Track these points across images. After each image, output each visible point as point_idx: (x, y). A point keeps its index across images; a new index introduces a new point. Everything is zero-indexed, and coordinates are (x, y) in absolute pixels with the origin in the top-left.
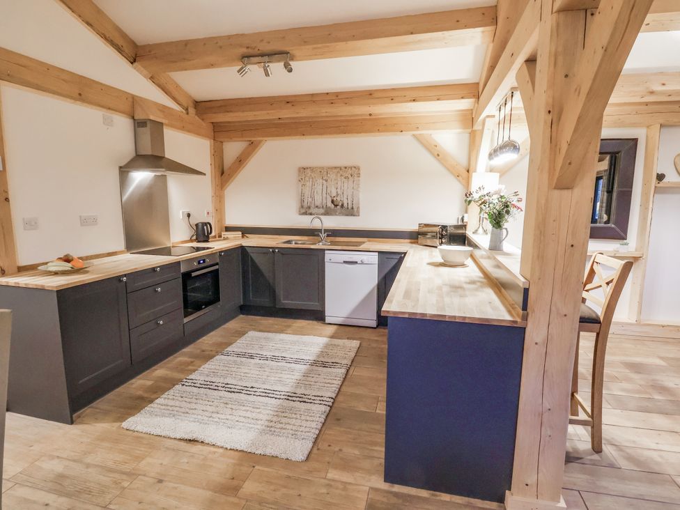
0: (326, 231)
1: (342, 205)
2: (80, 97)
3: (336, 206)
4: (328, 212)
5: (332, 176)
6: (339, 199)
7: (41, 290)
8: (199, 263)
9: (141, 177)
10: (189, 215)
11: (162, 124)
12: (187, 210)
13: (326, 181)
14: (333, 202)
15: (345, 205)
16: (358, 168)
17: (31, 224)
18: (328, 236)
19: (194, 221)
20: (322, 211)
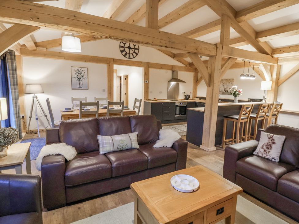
0: (221, 99)
1: (227, 91)
2: (162, 68)
3: (226, 91)
4: (223, 94)
5: (225, 82)
6: (227, 89)
7: (149, 102)
8: (181, 104)
9: (173, 84)
10: (184, 93)
11: (178, 71)
12: (184, 92)
13: (223, 83)
14: (225, 90)
15: (228, 91)
16: (233, 79)
17: (151, 92)
18: (222, 101)
19: (186, 94)
20: (221, 93)
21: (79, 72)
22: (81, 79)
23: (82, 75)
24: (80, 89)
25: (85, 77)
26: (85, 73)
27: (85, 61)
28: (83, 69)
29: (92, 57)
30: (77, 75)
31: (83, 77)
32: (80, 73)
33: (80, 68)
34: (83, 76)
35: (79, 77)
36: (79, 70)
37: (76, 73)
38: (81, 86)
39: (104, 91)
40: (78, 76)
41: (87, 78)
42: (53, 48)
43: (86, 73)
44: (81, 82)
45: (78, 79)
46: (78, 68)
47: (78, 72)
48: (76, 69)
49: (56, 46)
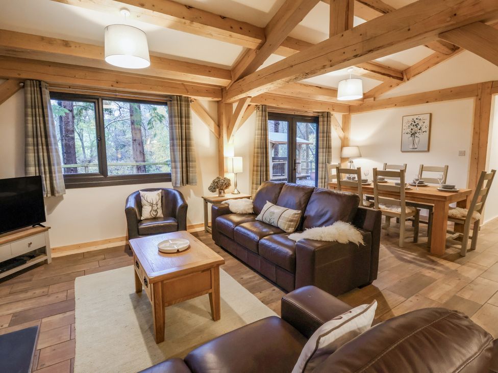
21: (415, 122)
22: (417, 135)
23: (419, 127)
24: (414, 150)
25: (424, 129)
26: (424, 123)
27: (427, 102)
28: (421, 117)
29: (440, 91)
30: (410, 129)
31: (420, 131)
32: (416, 125)
33: (417, 117)
34: (420, 129)
35: (413, 132)
36: (415, 119)
37: (409, 126)
38: (416, 147)
39: (462, 154)
40: (412, 129)
41: (428, 132)
42: (382, 95)
43: (427, 123)
44: (417, 140)
45: (412, 135)
46: (412, 117)
47: (413, 123)
48: (410, 118)
49: (386, 91)
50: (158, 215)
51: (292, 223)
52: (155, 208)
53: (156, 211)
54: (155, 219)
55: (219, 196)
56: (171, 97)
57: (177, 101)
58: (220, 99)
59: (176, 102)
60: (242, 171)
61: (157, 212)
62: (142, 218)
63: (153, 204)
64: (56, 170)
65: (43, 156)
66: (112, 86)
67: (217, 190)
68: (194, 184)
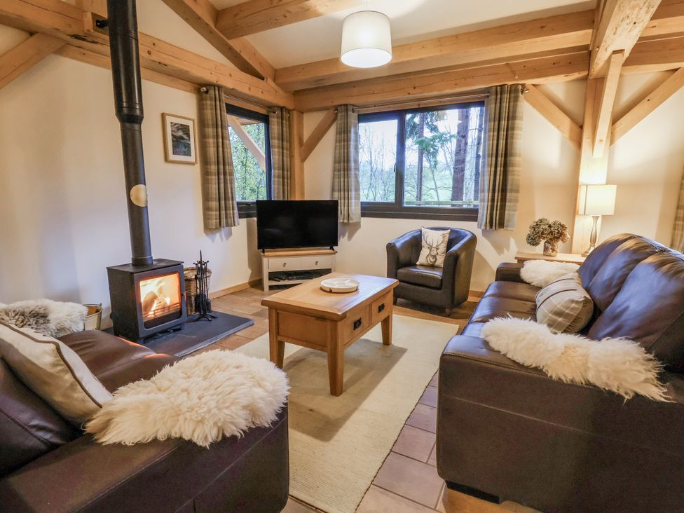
50: (437, 264)
51: (560, 319)
52: (434, 253)
53: (435, 257)
54: (432, 267)
55: (544, 255)
56: (488, 90)
57: (497, 94)
58: (584, 73)
59: (494, 97)
60: (612, 213)
61: (436, 260)
62: (418, 263)
63: (432, 247)
64: (353, 196)
65: (344, 181)
66: (409, 94)
67: (543, 242)
68: (509, 229)
